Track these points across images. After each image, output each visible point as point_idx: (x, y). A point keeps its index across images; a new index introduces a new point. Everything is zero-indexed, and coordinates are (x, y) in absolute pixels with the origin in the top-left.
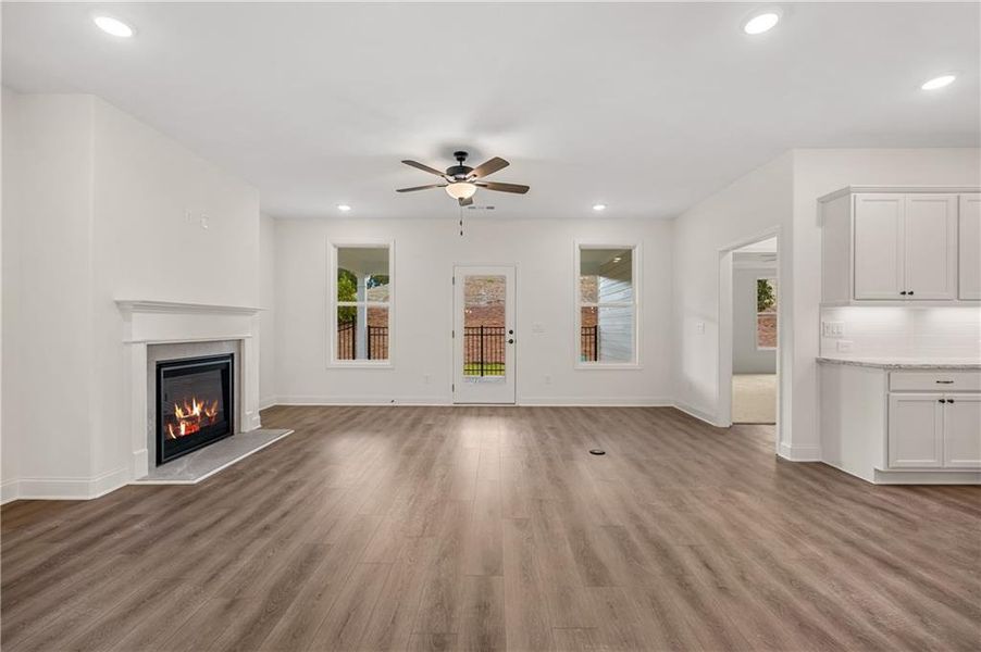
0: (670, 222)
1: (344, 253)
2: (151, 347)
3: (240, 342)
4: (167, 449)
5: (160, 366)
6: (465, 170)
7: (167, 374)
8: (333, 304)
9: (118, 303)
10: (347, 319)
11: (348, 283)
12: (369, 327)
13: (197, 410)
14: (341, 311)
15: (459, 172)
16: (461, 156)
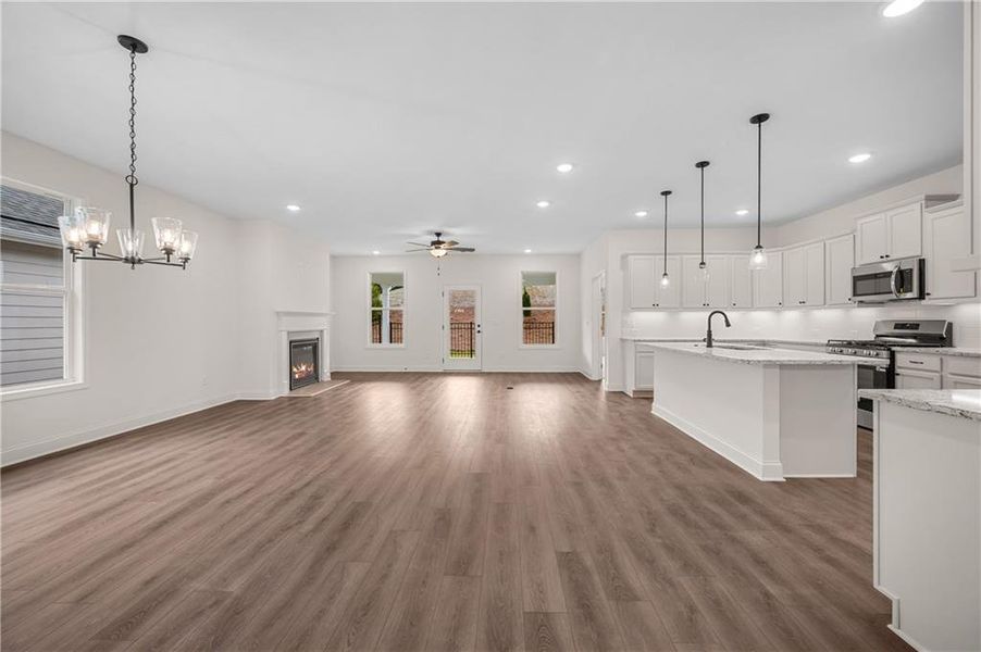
0: (577, 257)
1: (374, 276)
2: (289, 333)
3: (322, 331)
4: (294, 383)
5: (291, 342)
6: (439, 243)
7: (295, 347)
8: (369, 309)
9: (278, 313)
10: (377, 318)
11: (377, 289)
12: (391, 324)
13: (303, 368)
14: (374, 312)
15: (437, 244)
16: (438, 234)
